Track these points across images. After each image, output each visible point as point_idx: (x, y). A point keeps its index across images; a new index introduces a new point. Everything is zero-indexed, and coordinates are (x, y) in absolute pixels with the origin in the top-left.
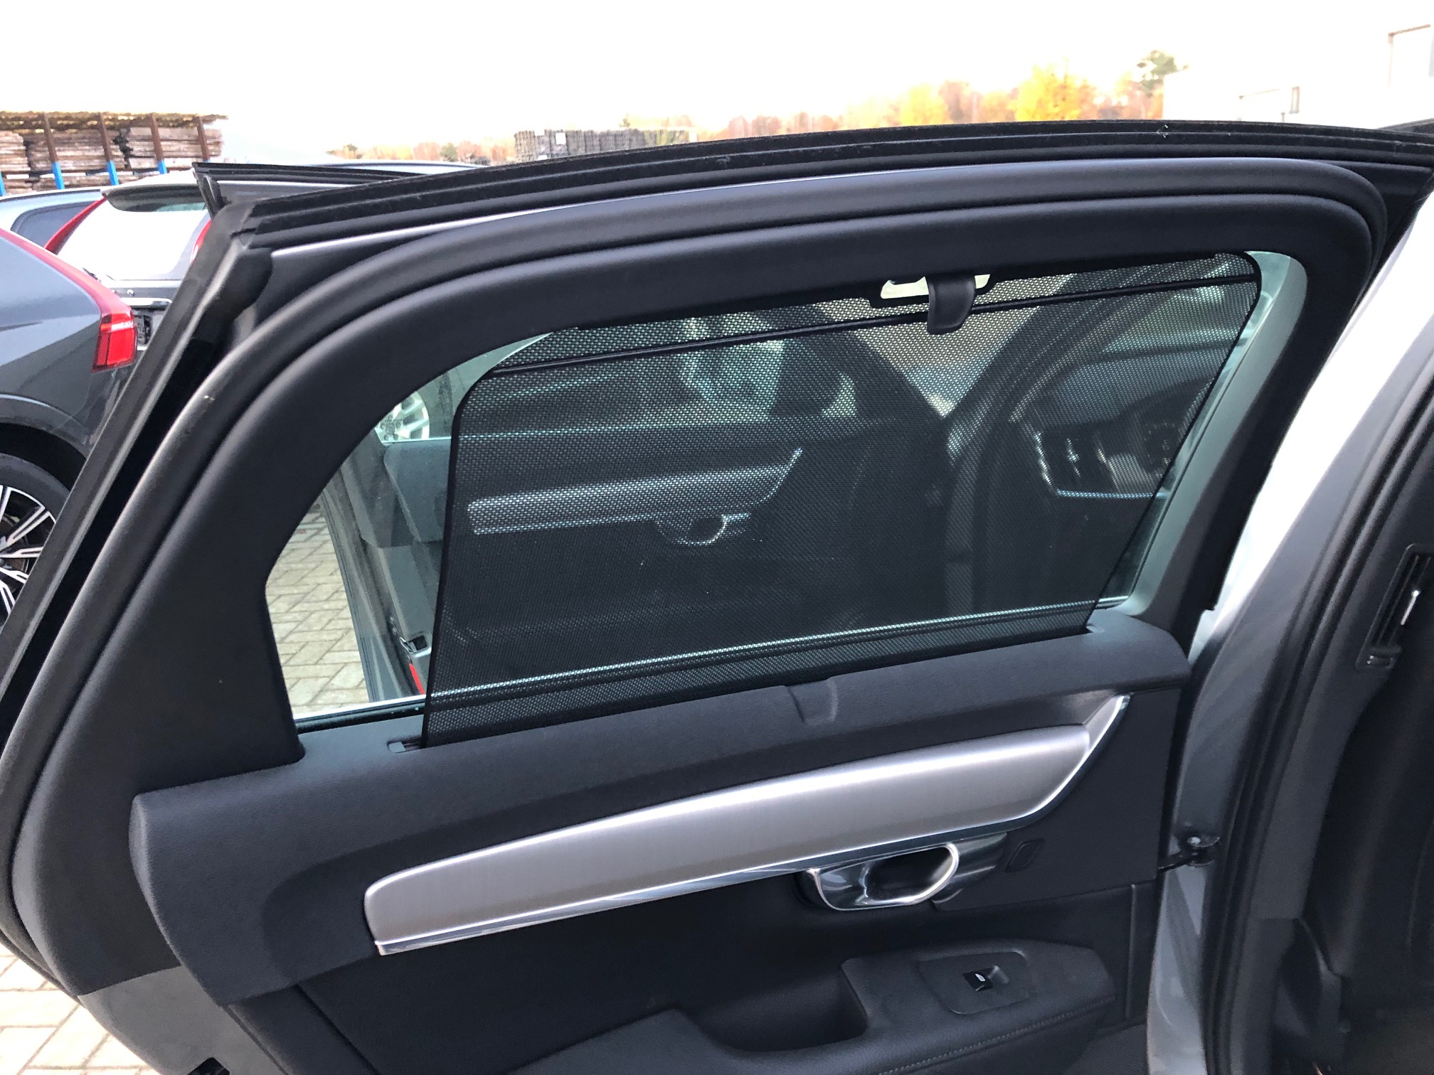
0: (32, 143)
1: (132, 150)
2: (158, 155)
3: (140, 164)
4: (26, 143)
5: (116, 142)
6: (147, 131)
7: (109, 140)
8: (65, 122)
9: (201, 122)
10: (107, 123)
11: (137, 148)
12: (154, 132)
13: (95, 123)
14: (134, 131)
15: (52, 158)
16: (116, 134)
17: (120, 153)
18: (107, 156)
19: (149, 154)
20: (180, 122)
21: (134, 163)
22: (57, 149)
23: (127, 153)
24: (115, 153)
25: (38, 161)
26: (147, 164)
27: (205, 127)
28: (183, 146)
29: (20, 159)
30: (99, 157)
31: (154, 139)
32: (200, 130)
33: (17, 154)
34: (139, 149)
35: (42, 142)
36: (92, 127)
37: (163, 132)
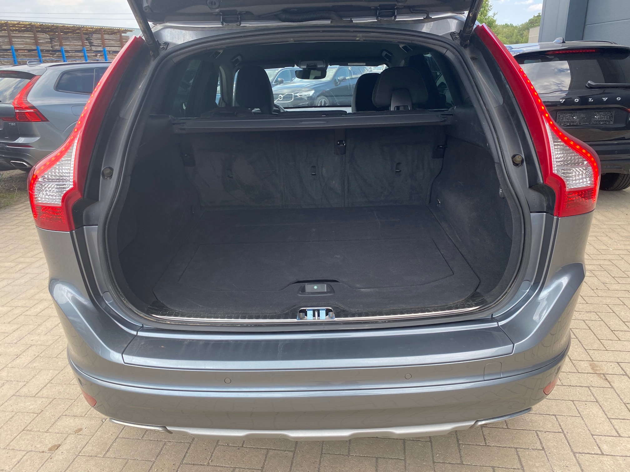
0: (54, 38)
1: (93, 43)
2: (104, 45)
3: (96, 49)
4: (50, 39)
6: (99, 36)
7: (84, 38)
8: (67, 30)
9: (121, 32)
10: (84, 31)
12: (102, 36)
13: (79, 31)
14: (95, 36)
15: (61, 45)
16: (87, 36)
17: (88, 44)
18: (83, 45)
19: (100, 45)
20: (113, 32)
21: (94, 48)
22: (63, 41)
23: (91, 44)
24: (86, 44)
25: (55, 46)
27: (123, 35)
28: (113, 42)
30: (79, 45)
31: (102, 39)
32: (121, 36)
33: (47, 43)
34: (96, 42)
35: (57, 39)
36: (78, 33)
37: (106, 36)
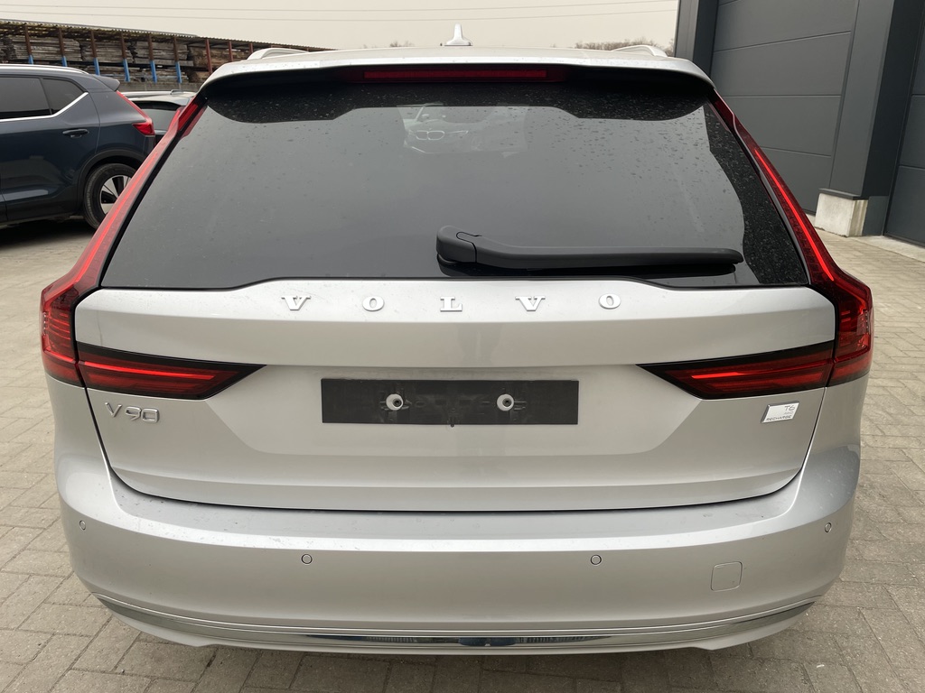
0: (85, 46)
1: (137, 53)
2: (151, 57)
3: (141, 62)
4: (80, 46)
5: (129, 49)
6: (146, 44)
7: (124, 47)
8: (103, 36)
9: (175, 39)
10: (126, 37)
11: (141, 53)
12: (150, 45)
13: (119, 37)
14: (139, 44)
15: (94, 55)
16: (130, 44)
17: (130, 55)
18: (123, 56)
19: (145, 56)
20: (165, 39)
21: (138, 61)
22: (97, 50)
23: (134, 55)
24: (128, 55)
25: (86, 56)
26: (145, 62)
28: (164, 53)
29: (76, 55)
30: (119, 56)
31: (149, 48)
33: (75, 52)
35: (89, 46)
36: (118, 39)
37: (154, 45)
